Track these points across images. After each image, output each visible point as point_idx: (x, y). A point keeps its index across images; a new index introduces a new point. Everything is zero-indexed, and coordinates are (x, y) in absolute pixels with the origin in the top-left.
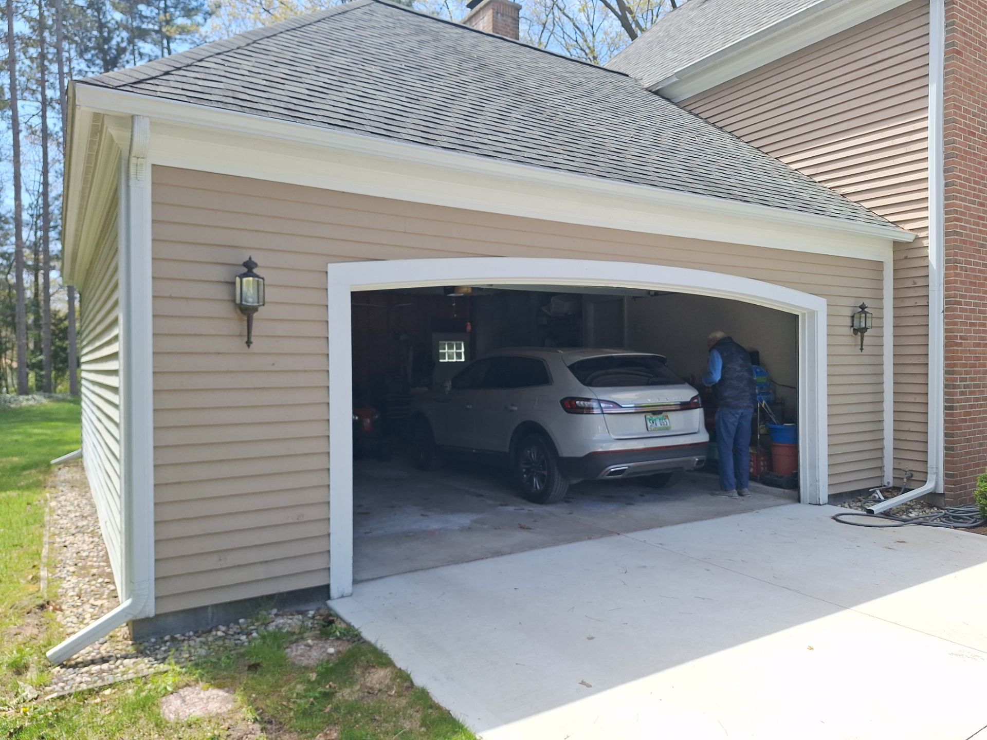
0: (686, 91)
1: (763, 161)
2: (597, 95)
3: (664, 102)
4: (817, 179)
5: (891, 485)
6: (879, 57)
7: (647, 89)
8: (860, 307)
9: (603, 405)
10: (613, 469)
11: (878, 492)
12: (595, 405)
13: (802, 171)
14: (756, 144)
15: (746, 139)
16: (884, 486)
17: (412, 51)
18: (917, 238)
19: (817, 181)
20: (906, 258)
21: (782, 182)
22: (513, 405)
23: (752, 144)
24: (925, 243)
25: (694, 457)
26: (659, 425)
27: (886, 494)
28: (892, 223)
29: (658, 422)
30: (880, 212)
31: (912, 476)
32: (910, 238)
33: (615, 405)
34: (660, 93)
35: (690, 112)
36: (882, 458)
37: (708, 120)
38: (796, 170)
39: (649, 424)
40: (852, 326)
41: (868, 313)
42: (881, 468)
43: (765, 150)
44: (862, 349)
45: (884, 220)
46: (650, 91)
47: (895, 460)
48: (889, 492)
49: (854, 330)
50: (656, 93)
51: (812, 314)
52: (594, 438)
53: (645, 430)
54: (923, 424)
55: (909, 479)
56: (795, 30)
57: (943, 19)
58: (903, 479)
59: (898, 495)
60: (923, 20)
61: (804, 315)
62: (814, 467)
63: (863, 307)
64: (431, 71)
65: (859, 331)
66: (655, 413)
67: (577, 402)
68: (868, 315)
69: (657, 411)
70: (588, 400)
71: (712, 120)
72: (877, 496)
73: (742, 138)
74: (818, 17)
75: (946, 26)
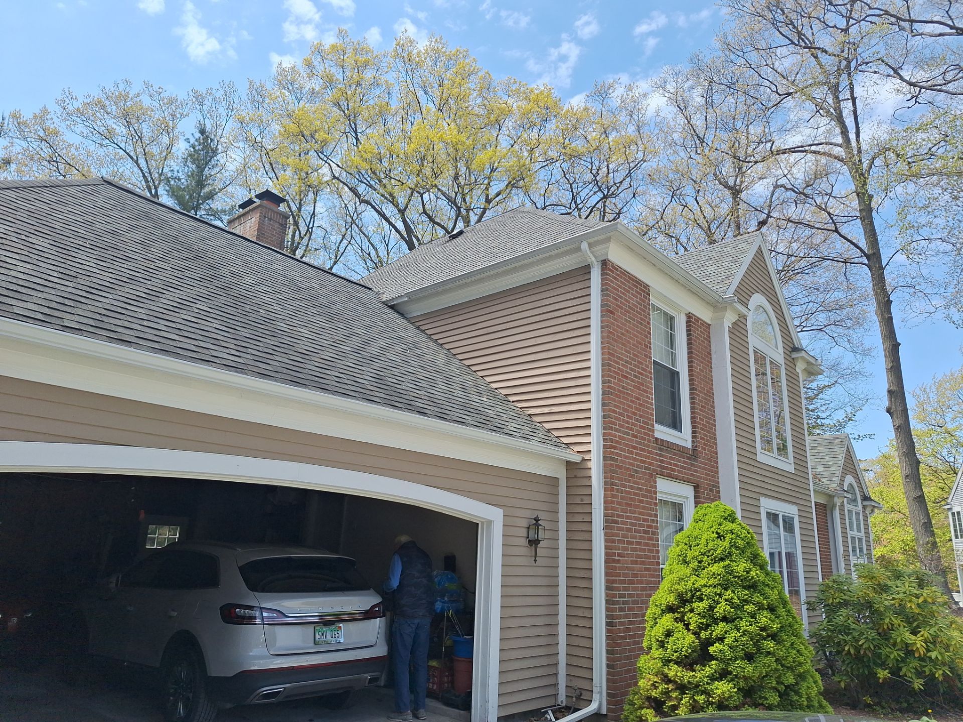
0: (416, 310)
1: (467, 377)
2: (323, 300)
3: (396, 315)
4: (512, 399)
5: (564, 705)
6: (557, 306)
7: (383, 303)
8: (535, 519)
9: (265, 614)
10: (266, 690)
11: (550, 712)
12: (257, 614)
13: (501, 391)
14: (467, 363)
15: (460, 357)
16: (558, 705)
17: (113, 233)
18: (583, 460)
19: (511, 400)
20: (576, 477)
21: (475, 398)
22: (173, 610)
23: (464, 362)
24: (589, 464)
25: (366, 675)
26: (329, 637)
27: (558, 714)
28: (566, 444)
29: (328, 634)
30: (557, 433)
31: (581, 695)
32: (577, 458)
33: (280, 614)
34: (395, 308)
35: (418, 328)
36: (556, 675)
37: (432, 336)
38: (496, 389)
39: (317, 637)
40: (528, 537)
41: (541, 525)
42: (556, 685)
43: (474, 368)
44: (535, 561)
45: (559, 441)
46: (386, 305)
47: (568, 676)
48: (561, 712)
49: (529, 541)
50: (392, 307)
51: (490, 523)
52: (251, 654)
53: (312, 644)
54: (589, 639)
55: (579, 698)
56: (498, 275)
57: (600, 286)
58: (572, 697)
59: (568, 715)
60: (586, 284)
61: (482, 523)
62: (485, 685)
63: (537, 520)
64: (123, 253)
65: (534, 543)
66: (326, 624)
67: (237, 610)
68: (540, 527)
69: (331, 621)
70: (251, 608)
71: (435, 337)
72: (548, 717)
73: (457, 356)
74: (515, 268)
75: (602, 291)
